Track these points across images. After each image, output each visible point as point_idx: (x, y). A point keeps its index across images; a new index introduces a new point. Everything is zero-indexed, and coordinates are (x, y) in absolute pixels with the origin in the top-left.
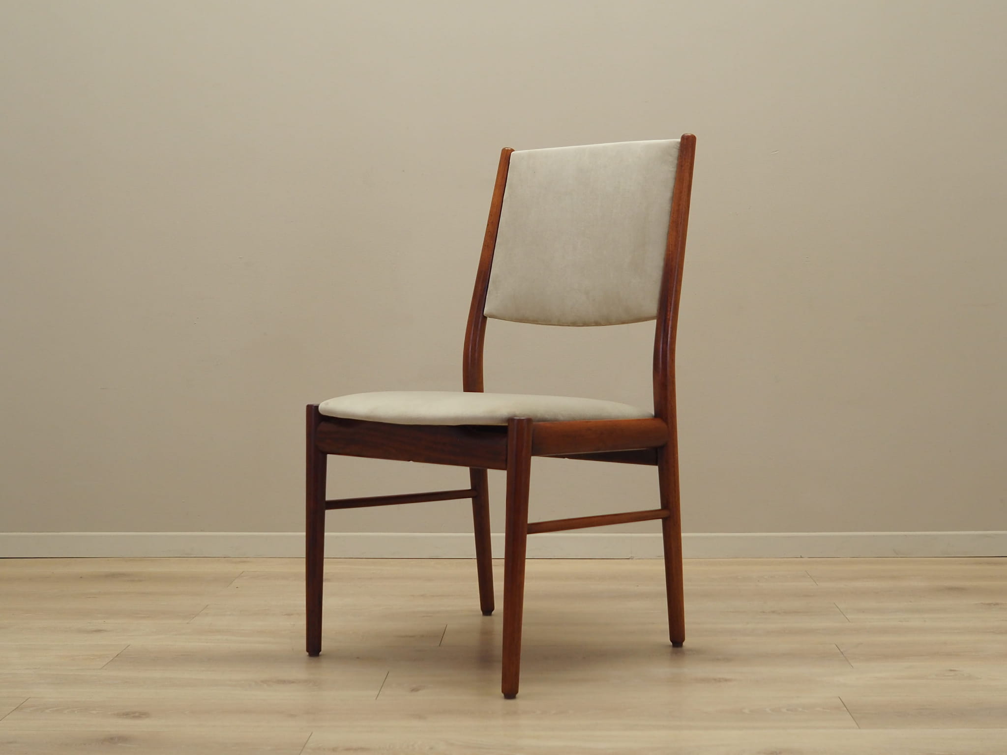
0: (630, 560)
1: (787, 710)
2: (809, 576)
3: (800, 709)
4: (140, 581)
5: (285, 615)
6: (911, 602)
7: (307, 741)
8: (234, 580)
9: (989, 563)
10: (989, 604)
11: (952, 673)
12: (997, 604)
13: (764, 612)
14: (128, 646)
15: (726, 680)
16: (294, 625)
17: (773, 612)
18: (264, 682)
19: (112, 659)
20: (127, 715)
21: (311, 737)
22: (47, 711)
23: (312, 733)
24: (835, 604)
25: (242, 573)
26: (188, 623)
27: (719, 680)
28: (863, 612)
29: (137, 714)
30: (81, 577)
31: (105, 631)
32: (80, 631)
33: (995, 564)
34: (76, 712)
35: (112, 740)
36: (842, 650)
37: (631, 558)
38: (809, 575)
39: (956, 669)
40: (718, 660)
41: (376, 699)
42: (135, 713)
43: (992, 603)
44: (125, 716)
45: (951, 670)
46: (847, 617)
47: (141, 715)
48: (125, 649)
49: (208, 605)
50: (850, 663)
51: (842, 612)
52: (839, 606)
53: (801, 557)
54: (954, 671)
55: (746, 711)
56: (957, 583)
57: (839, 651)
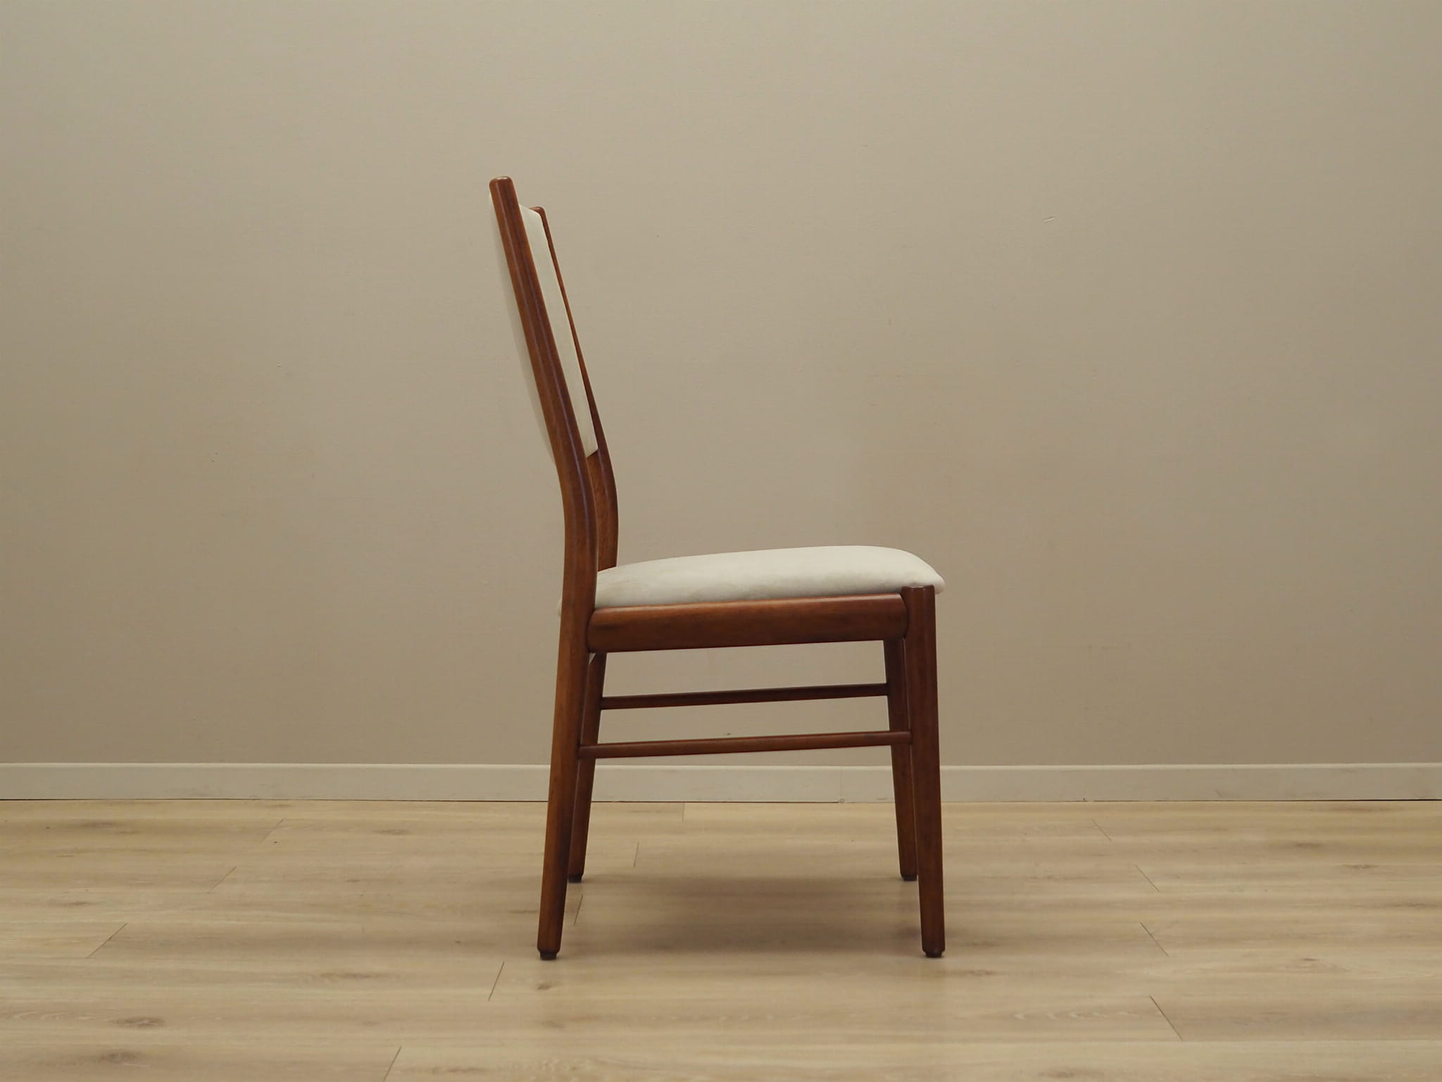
0: (839, 803)
1: (1078, 1015)
2: (1096, 827)
3: (1096, 1014)
4: (133, 833)
5: (348, 881)
6: (1244, 863)
7: (395, 1059)
8: (270, 832)
9: (1351, 809)
10: (1356, 867)
11: (1308, 964)
12: (1367, 867)
13: (1035, 878)
14: (125, 926)
15: (988, 973)
16: (362, 895)
17: (1049, 878)
18: (328, 975)
19: (102, 944)
20: (131, 1022)
21: (400, 1054)
22: (17, 1017)
23: (400, 1048)
24: (1136, 866)
25: (281, 822)
26: (208, 893)
27: (979, 973)
28: (1178, 877)
29: (146, 1022)
30: (48, 828)
31: (89, 903)
32: (53, 904)
33: (1361, 810)
34: (57, 1018)
35: (114, 1058)
36: (1150, 931)
37: (842, 802)
39: (1313, 958)
40: (975, 945)
41: (489, 999)
42: (141, 1019)
43: (1361, 866)
44: (129, 1024)
45: (1307, 960)
46: (1155, 884)
47: (153, 1022)
48: (121, 929)
49: (236, 867)
50: (1162, 950)
51: (1147, 878)
52: (1142, 870)
53: (1084, 800)
54: (1312, 960)
55: (1020, 1016)
56: (1307, 838)
57: (1146, 932)
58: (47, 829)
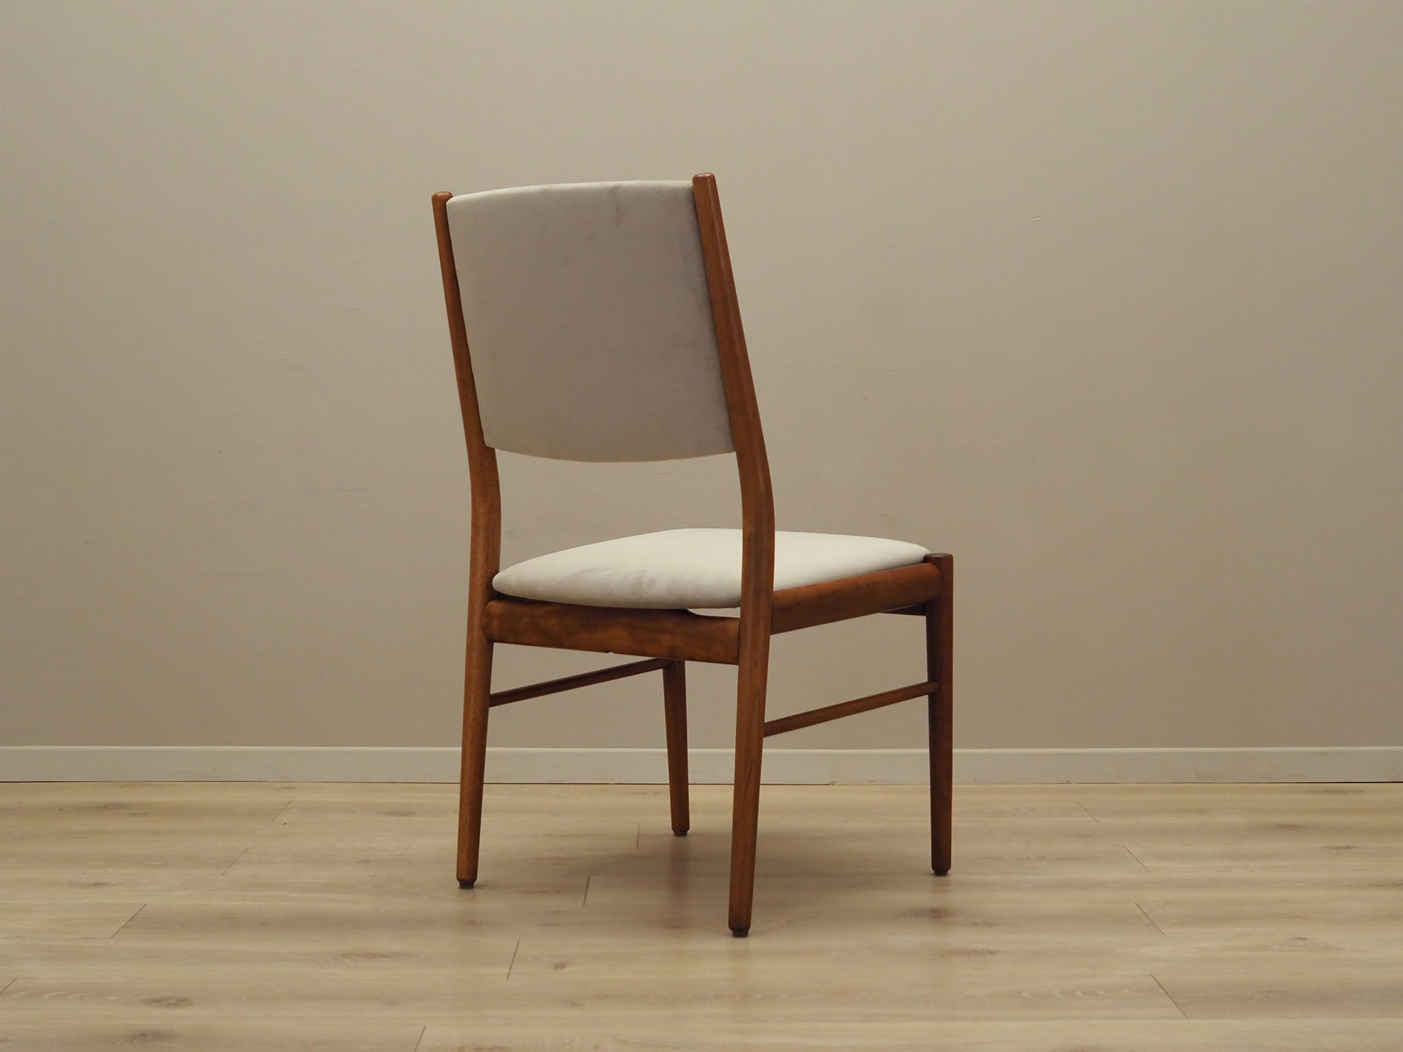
0: (831, 786)
1: (1084, 994)
2: (1082, 809)
3: (1101, 992)
4: (147, 814)
5: (359, 862)
6: (1229, 844)
7: (420, 1038)
8: (279, 813)
9: (1327, 791)
10: (1338, 848)
11: (1301, 943)
12: (1348, 848)
13: (1028, 859)
14: (144, 906)
15: (991, 952)
16: (374, 876)
17: (1042, 858)
18: (347, 955)
19: (123, 924)
20: (159, 1002)
21: (425, 1033)
22: (46, 997)
23: (425, 1027)
24: (1125, 847)
25: (289, 803)
26: (223, 874)
27: (983, 953)
28: (1167, 858)
29: (174, 1001)
31: (108, 884)
32: (73, 885)
33: (1337, 792)
34: (86, 998)
35: (143, 1037)
36: (1145, 910)
37: (833, 784)
38: (1083, 807)
39: (1305, 937)
40: (976, 924)
41: (507, 978)
42: (169, 999)
43: (1341, 847)
44: (156, 1004)
45: (1300, 939)
46: (1145, 865)
47: (181, 1002)
48: (140, 910)
49: (247, 849)
50: (1159, 929)
51: (1136, 858)
52: (1131, 851)
53: (1068, 783)
54: (1304, 939)
55: (1026, 995)
56: (1288, 819)
57: (1141, 912)
58: (62, 810)
